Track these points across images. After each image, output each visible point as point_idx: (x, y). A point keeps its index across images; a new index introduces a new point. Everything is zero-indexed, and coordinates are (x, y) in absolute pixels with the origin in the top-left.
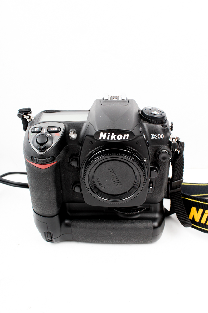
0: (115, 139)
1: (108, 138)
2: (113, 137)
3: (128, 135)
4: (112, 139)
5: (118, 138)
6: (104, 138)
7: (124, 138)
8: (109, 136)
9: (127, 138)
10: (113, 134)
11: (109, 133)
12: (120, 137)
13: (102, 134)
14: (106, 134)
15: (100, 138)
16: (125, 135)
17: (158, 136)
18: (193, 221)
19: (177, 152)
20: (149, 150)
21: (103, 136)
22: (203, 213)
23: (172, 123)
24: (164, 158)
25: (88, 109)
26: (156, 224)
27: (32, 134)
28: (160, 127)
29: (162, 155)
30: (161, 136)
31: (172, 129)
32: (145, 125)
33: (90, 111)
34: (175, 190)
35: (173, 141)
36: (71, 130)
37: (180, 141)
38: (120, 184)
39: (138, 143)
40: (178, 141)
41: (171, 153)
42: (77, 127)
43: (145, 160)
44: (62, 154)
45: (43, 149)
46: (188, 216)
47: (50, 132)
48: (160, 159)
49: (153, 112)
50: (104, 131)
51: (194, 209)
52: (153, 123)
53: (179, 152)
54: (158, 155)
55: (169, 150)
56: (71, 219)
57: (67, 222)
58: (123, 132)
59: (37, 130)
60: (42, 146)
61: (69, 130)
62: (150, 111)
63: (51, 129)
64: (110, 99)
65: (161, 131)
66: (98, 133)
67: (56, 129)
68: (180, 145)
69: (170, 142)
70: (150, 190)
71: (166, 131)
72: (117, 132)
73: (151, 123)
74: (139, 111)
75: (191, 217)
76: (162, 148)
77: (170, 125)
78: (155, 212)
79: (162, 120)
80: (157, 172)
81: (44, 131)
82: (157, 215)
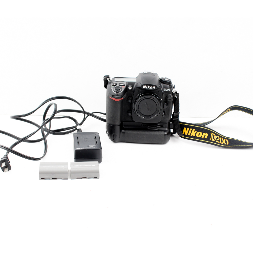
0: (149, 88)
1: (146, 88)
2: (149, 87)
3: (155, 87)
4: (148, 88)
5: (150, 88)
6: (145, 88)
7: (153, 88)
8: (147, 87)
9: (154, 88)
10: (149, 86)
11: (147, 86)
12: (151, 88)
13: (144, 86)
14: (146, 86)
15: (143, 88)
16: (153, 87)
17: (167, 89)
18: (185, 135)
19: (176, 97)
20: (163, 96)
21: (144, 87)
22: (189, 130)
23: (174, 85)
24: (170, 100)
25: (136, 77)
26: (166, 133)
27: (112, 86)
28: (168, 86)
29: (169, 98)
30: (169, 90)
31: (174, 88)
32: (162, 84)
33: (137, 78)
34: (176, 119)
35: (174, 92)
36: (129, 86)
37: (177, 92)
38: (150, 110)
39: (158, 91)
40: (176, 93)
41: (173, 97)
42: (132, 84)
43: (161, 100)
44: (125, 95)
45: (118, 92)
46: (182, 132)
47: (121, 86)
48: (168, 100)
49: (165, 79)
50: (145, 85)
51: (185, 129)
52: (165, 84)
53: (177, 97)
54: (167, 98)
55: (172, 96)
56: (125, 129)
57: (123, 131)
58: (153, 86)
59: (114, 84)
60: (118, 91)
61: (129, 85)
62: (164, 79)
63: (121, 84)
64: (146, 73)
65: (169, 88)
66: (143, 86)
67: (123, 85)
68: (178, 95)
69: (173, 93)
70: (163, 115)
71: (171, 87)
72: (150, 85)
73: (164, 84)
74: (159, 79)
75: (183, 133)
76: (169, 95)
77: (173, 86)
78: (166, 127)
79: (169, 83)
80: (167, 106)
81: (118, 85)
82: (167, 129)
